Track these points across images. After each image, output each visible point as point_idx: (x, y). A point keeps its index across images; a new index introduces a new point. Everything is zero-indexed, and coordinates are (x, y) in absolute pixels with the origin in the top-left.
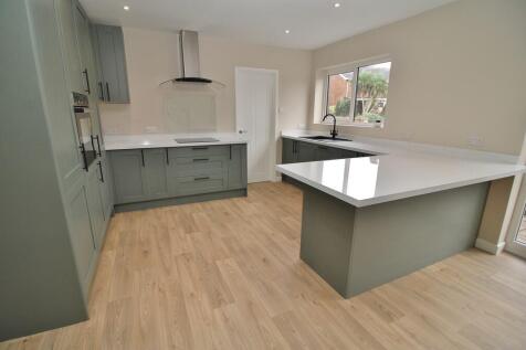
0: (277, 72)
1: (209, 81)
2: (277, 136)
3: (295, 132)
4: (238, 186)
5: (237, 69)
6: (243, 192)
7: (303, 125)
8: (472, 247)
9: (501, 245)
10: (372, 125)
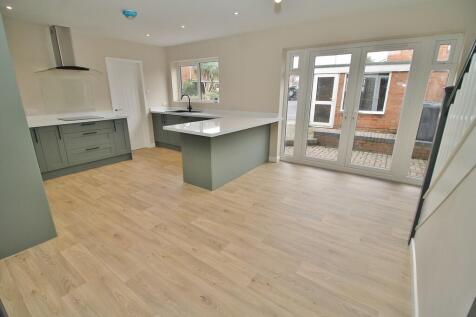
0: (140, 62)
1: (87, 69)
2: (147, 112)
3: (161, 108)
4: (124, 152)
5: (107, 58)
6: (129, 156)
7: (165, 103)
8: (267, 161)
9: (278, 158)
10: (212, 101)
